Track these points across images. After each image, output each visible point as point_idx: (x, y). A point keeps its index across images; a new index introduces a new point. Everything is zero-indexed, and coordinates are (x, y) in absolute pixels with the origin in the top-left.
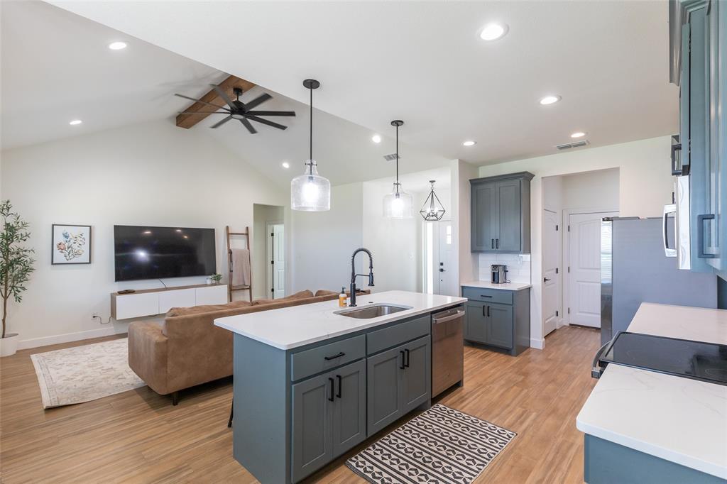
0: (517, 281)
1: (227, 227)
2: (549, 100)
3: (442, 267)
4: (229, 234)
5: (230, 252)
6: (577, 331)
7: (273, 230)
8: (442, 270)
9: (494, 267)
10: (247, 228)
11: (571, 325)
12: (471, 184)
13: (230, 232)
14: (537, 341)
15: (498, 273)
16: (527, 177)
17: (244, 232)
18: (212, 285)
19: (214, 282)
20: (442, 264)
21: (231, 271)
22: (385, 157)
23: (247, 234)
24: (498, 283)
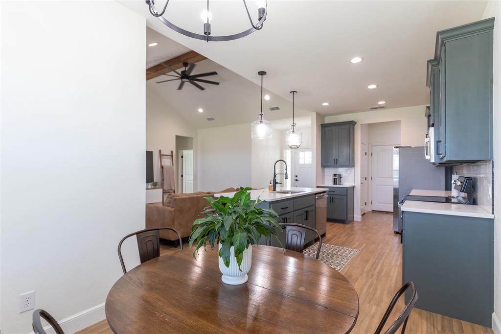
0: (346, 183)
1: (160, 151)
2: (372, 87)
3: (296, 178)
4: (161, 155)
5: (162, 167)
6: (376, 214)
7: (183, 154)
8: (297, 180)
9: (335, 175)
10: (172, 152)
11: (373, 211)
12: (322, 126)
13: (162, 154)
14: (357, 217)
15: (336, 179)
16: (352, 124)
17: (170, 154)
18: (151, 189)
19: (153, 187)
20: (296, 176)
21: (163, 180)
22: (270, 108)
23: (172, 156)
24: (337, 184)
